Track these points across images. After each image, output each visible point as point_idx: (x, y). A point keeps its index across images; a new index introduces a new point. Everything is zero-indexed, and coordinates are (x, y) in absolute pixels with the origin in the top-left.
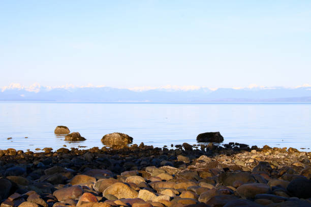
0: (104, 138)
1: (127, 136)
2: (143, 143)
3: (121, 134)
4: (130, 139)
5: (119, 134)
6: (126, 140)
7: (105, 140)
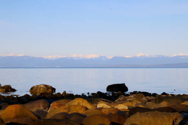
0: (32, 89)
1: (51, 87)
2: (65, 92)
3: (46, 86)
4: (54, 90)
5: (45, 85)
6: (50, 90)
7: (33, 90)
